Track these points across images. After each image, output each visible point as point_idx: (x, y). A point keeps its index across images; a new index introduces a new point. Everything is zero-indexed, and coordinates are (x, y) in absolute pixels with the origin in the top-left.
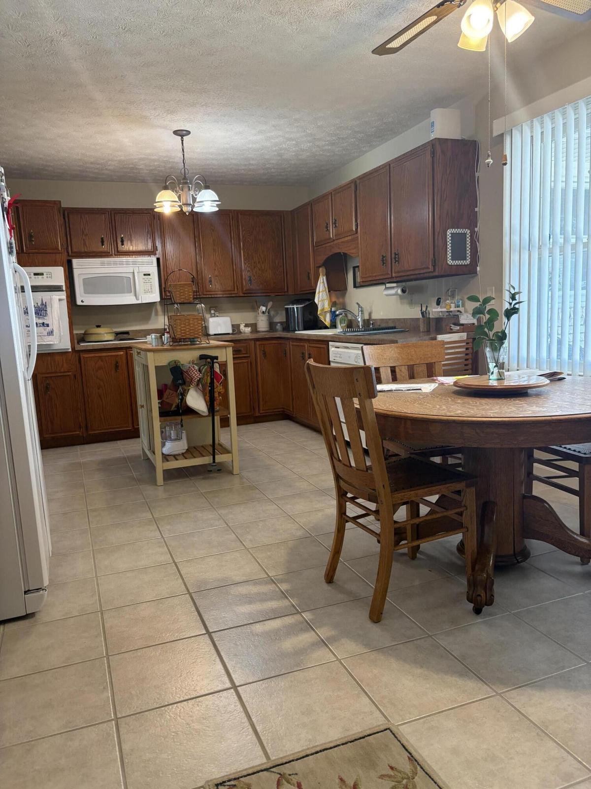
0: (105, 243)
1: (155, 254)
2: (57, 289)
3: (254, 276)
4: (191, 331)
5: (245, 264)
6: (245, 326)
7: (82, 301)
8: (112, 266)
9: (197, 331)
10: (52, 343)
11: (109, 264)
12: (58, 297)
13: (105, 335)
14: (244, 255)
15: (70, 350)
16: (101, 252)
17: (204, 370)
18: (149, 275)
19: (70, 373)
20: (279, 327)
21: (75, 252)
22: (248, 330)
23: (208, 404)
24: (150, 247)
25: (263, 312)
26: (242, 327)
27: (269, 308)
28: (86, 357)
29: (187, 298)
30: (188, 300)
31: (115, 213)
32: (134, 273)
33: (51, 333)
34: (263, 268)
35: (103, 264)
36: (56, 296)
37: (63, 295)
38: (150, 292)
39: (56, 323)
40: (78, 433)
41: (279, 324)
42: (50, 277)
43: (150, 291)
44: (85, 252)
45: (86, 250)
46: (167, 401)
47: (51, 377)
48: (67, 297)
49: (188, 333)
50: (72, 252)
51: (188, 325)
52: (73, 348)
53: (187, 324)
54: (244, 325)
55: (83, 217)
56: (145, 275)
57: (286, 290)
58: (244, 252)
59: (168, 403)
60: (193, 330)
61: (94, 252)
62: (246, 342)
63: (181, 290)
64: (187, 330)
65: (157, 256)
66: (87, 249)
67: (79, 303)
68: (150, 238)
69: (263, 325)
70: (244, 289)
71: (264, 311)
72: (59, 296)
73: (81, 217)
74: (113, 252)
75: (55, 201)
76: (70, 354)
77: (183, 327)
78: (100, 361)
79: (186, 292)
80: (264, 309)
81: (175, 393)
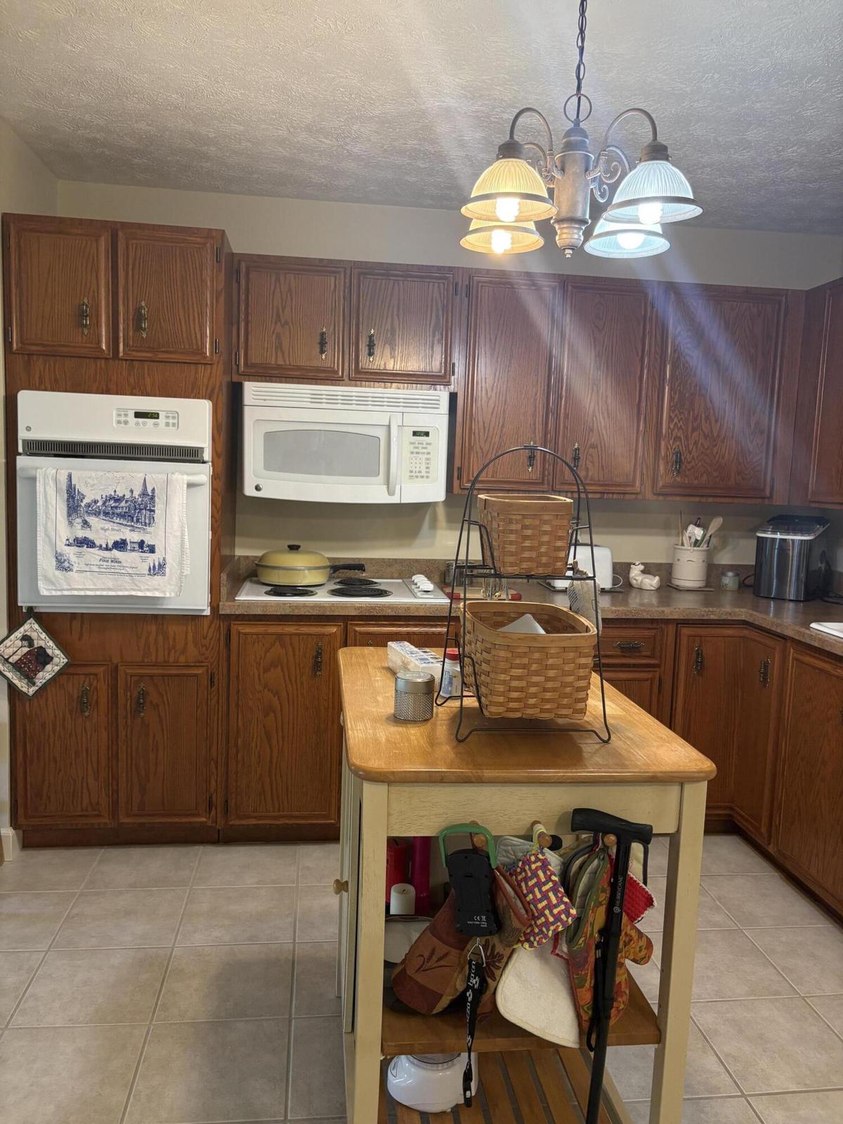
0: (328, 347)
1: (448, 384)
2: (189, 455)
3: (690, 453)
4: (548, 695)
5: (670, 419)
6: (643, 572)
7: (258, 488)
8: (339, 406)
9: (569, 696)
10: (157, 594)
11: (332, 399)
12: (186, 478)
13: (306, 572)
14: (671, 399)
15: (207, 612)
16: (318, 370)
17: (585, 879)
18: (427, 434)
19: (199, 671)
20: (729, 580)
21: (254, 366)
22: (652, 582)
23: (585, 1017)
24: (438, 363)
25: (697, 540)
26: (636, 573)
27: (711, 531)
28: (245, 634)
29: (544, 560)
30: (546, 565)
31: (360, 274)
32: (389, 426)
33: (158, 569)
34: (715, 434)
35: (316, 399)
36: (182, 473)
37: (202, 474)
38: (422, 477)
39: (173, 543)
40: (204, 819)
41: (730, 574)
42: (174, 425)
43: (424, 474)
44: (279, 367)
45: (280, 362)
46: (420, 978)
47: (151, 676)
48: (214, 477)
49: (532, 701)
50: (246, 364)
51: (537, 673)
52: (214, 606)
53: (534, 667)
54: (642, 567)
55: (282, 281)
56: (415, 434)
57: (768, 493)
58: (671, 390)
59: (424, 990)
60: (554, 690)
61: (299, 368)
62: (654, 626)
63: (525, 527)
64: (533, 690)
65: (452, 388)
66: (285, 361)
67: (249, 491)
68: (440, 341)
69: (690, 571)
70: (661, 484)
71: (699, 538)
72: (188, 474)
73: (278, 280)
74: (346, 373)
75: (210, 230)
76: (206, 623)
77: (519, 678)
78: (277, 644)
79: (546, 538)
80: (698, 532)
81: (454, 953)
